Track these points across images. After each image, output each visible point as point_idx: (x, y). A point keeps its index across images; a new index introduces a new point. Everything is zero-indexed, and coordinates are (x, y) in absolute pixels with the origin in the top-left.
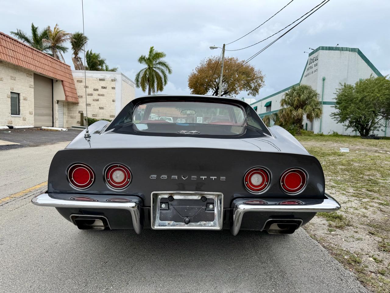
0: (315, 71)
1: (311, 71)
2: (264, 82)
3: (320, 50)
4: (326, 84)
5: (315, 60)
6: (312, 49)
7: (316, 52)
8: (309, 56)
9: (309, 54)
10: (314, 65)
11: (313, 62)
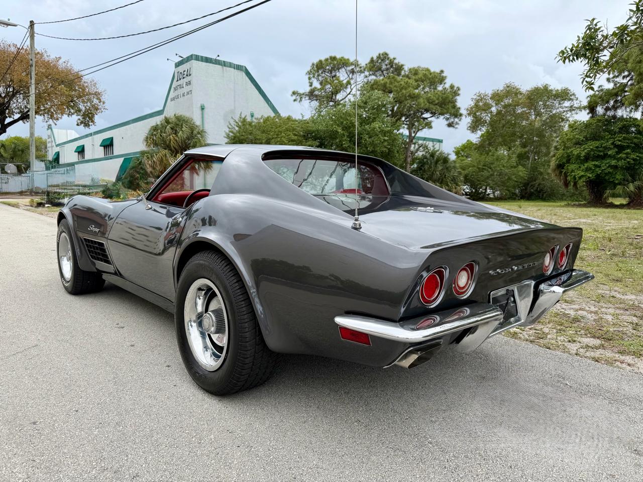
0: (188, 93)
1: (180, 92)
2: (104, 103)
3: (193, 61)
4: (206, 116)
5: (187, 75)
6: (180, 56)
7: (187, 62)
8: (176, 67)
9: (176, 64)
10: (185, 83)
11: (184, 78)
